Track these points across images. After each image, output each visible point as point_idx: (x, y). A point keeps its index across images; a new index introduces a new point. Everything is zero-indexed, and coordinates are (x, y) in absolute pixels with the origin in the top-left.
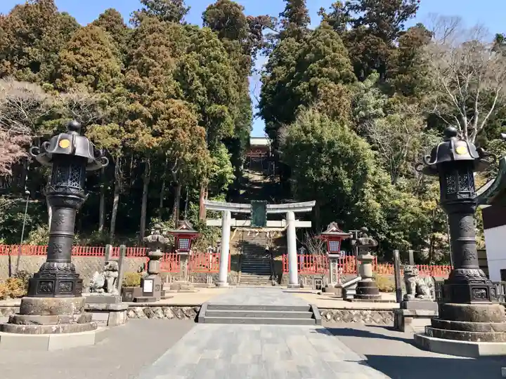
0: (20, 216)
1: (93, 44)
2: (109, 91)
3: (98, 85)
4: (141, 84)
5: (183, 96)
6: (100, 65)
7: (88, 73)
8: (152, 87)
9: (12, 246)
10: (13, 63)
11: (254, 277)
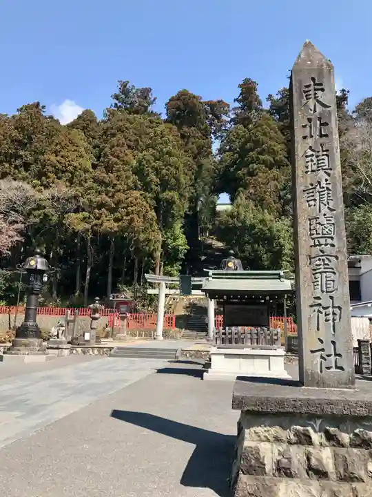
0: (16, 284)
1: (71, 148)
2: (82, 185)
3: (74, 180)
4: (107, 180)
5: (140, 187)
6: (75, 164)
7: (67, 171)
8: (115, 182)
9: (12, 307)
10: (11, 164)
11: (195, 333)
